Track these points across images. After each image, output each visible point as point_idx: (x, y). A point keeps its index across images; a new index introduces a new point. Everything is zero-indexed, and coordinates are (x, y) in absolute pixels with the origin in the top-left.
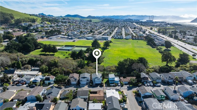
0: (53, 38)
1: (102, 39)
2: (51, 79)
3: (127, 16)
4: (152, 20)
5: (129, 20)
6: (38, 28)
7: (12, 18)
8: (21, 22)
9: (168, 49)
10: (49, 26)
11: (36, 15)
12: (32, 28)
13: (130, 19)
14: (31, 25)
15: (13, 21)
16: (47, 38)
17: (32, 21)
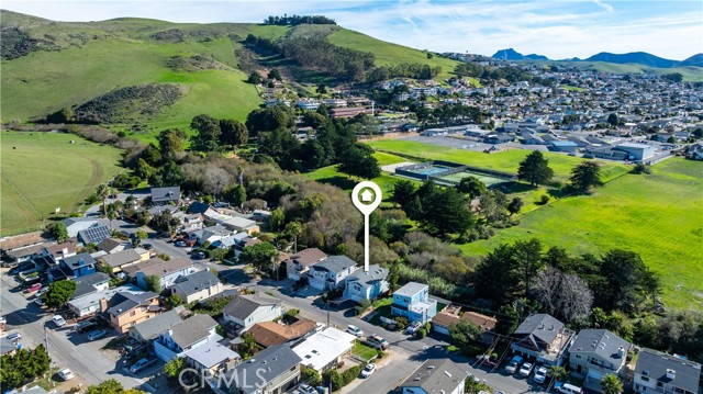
0: (436, 132)
6: (423, 98)
7: (368, 65)
8: (382, 78)
10: (469, 92)
11: (458, 54)
12: (404, 97)
14: (404, 89)
15: (363, 76)
16: (418, 131)
17: (419, 76)
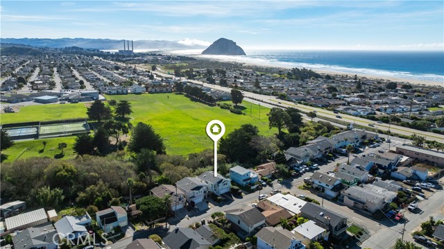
1: (84, 97)
2: (119, 216)
3: (63, 40)
4: (131, 49)
5: (74, 50)
9: (238, 104)
13: (77, 48)
